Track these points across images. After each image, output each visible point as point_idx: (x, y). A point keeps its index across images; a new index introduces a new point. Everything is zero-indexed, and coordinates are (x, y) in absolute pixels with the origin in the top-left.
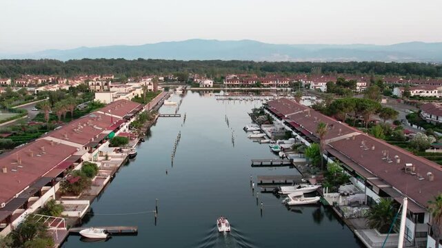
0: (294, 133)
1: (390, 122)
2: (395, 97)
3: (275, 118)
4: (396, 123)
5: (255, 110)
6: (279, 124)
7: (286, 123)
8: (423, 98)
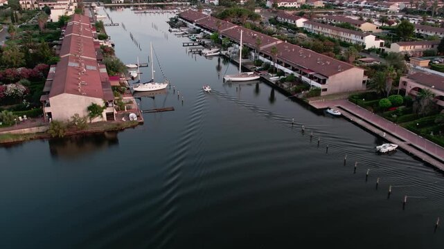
0: (202, 30)
1: (257, 23)
2: (268, 8)
3: (188, 23)
4: (261, 23)
5: (171, 19)
6: (192, 26)
7: (196, 25)
8: (286, 8)
